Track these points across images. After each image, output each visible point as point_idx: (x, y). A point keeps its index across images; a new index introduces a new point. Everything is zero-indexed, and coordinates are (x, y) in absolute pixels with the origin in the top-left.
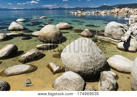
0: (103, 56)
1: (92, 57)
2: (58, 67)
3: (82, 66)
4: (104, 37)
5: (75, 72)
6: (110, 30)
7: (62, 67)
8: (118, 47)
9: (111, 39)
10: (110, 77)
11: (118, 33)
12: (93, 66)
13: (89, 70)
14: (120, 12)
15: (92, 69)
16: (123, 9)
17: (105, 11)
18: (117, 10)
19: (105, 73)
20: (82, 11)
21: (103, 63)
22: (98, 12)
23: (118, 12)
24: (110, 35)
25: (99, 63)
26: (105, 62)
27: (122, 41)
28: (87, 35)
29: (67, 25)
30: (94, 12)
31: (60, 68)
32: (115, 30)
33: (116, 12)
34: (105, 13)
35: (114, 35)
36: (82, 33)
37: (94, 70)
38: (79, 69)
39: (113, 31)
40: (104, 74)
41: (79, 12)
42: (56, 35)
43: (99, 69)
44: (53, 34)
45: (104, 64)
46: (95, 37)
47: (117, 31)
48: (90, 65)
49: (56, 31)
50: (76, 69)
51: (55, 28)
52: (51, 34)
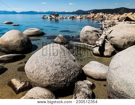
0: (77, 64)
1: (64, 66)
2: (23, 84)
3: (51, 78)
4: (79, 43)
5: (43, 87)
6: (85, 35)
7: (28, 83)
8: (94, 52)
9: (86, 44)
10: (85, 88)
11: (93, 38)
12: (65, 77)
13: (60, 82)
14: (95, 17)
15: (64, 80)
16: (98, 14)
17: (81, 16)
18: (92, 15)
19: (80, 83)
20: (56, 15)
21: (77, 71)
22: (74, 17)
23: (93, 17)
24: (85, 40)
25: (72, 73)
26: (80, 70)
27: (97, 46)
28: (61, 41)
29: (38, 31)
30: (69, 17)
31: (26, 84)
32: (90, 35)
33: (92, 16)
34: (81, 18)
35: (90, 40)
36: (55, 40)
37: (67, 81)
38: (48, 83)
39: (88, 36)
40: (79, 85)
41: (53, 17)
42: (23, 43)
43: (73, 79)
44: (18, 41)
45: (78, 73)
46: (71, 43)
47: (92, 35)
48: (61, 75)
49: (22, 38)
50: (44, 83)
51: (21, 35)
52: (15, 41)
